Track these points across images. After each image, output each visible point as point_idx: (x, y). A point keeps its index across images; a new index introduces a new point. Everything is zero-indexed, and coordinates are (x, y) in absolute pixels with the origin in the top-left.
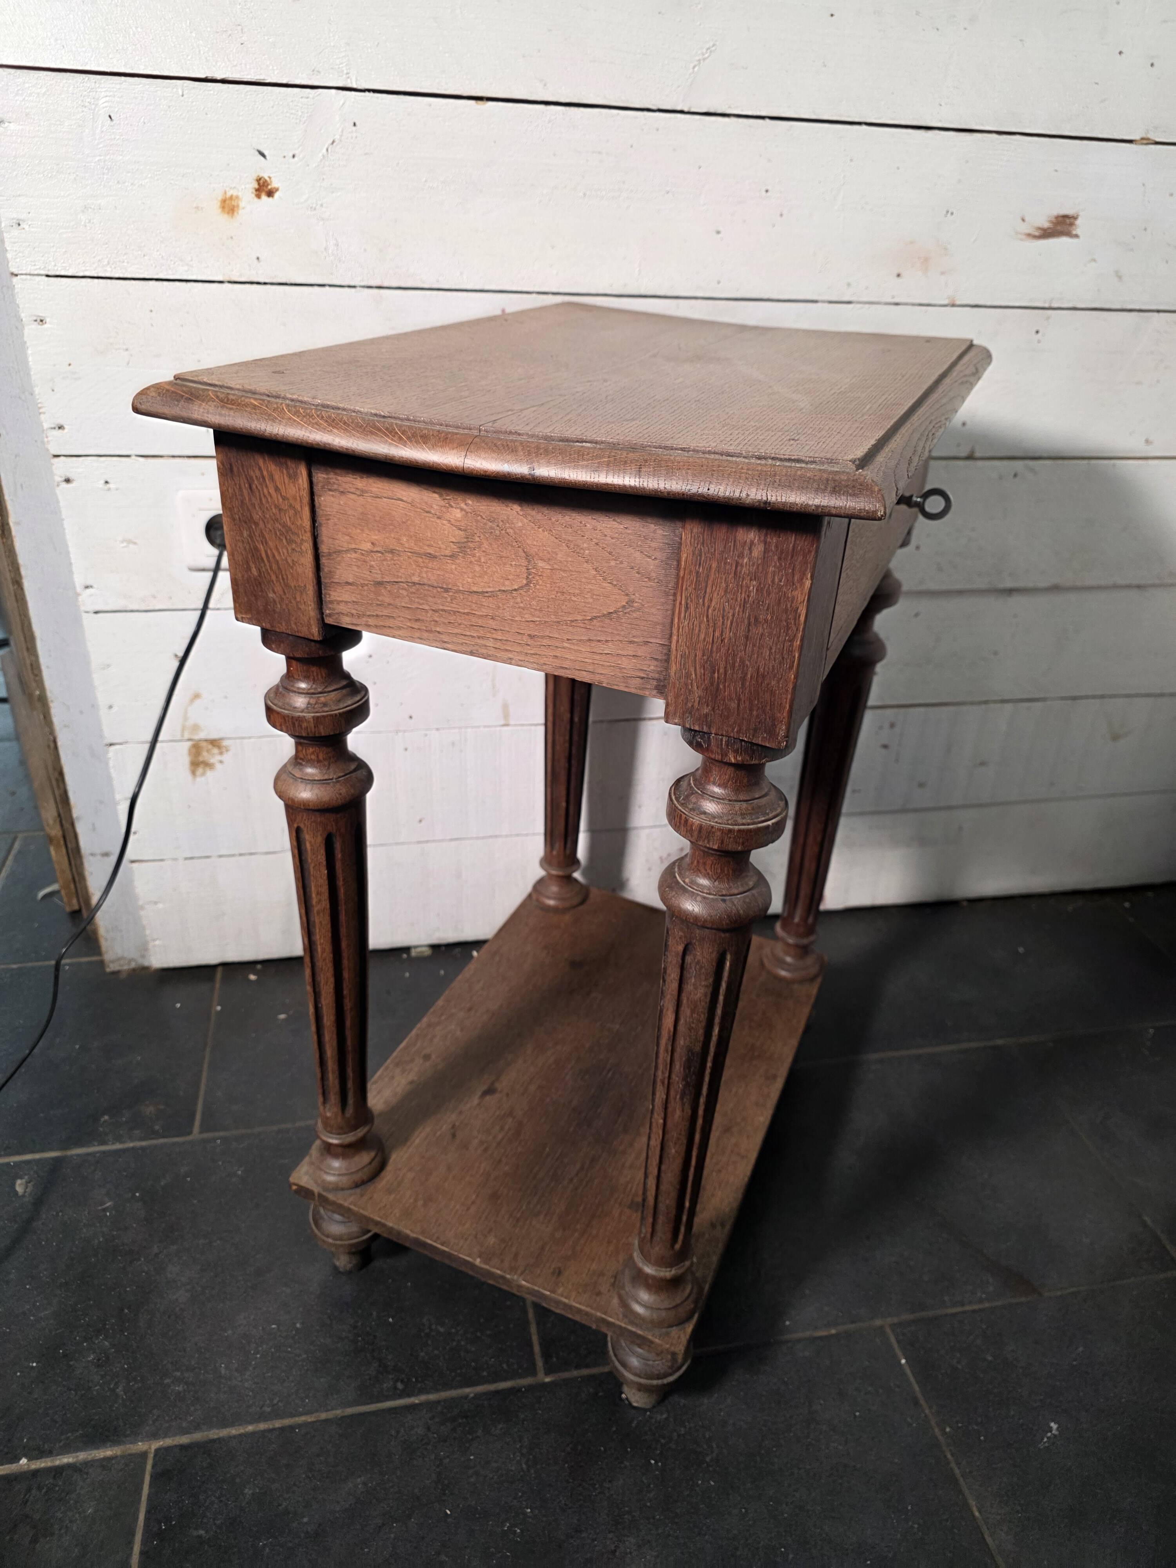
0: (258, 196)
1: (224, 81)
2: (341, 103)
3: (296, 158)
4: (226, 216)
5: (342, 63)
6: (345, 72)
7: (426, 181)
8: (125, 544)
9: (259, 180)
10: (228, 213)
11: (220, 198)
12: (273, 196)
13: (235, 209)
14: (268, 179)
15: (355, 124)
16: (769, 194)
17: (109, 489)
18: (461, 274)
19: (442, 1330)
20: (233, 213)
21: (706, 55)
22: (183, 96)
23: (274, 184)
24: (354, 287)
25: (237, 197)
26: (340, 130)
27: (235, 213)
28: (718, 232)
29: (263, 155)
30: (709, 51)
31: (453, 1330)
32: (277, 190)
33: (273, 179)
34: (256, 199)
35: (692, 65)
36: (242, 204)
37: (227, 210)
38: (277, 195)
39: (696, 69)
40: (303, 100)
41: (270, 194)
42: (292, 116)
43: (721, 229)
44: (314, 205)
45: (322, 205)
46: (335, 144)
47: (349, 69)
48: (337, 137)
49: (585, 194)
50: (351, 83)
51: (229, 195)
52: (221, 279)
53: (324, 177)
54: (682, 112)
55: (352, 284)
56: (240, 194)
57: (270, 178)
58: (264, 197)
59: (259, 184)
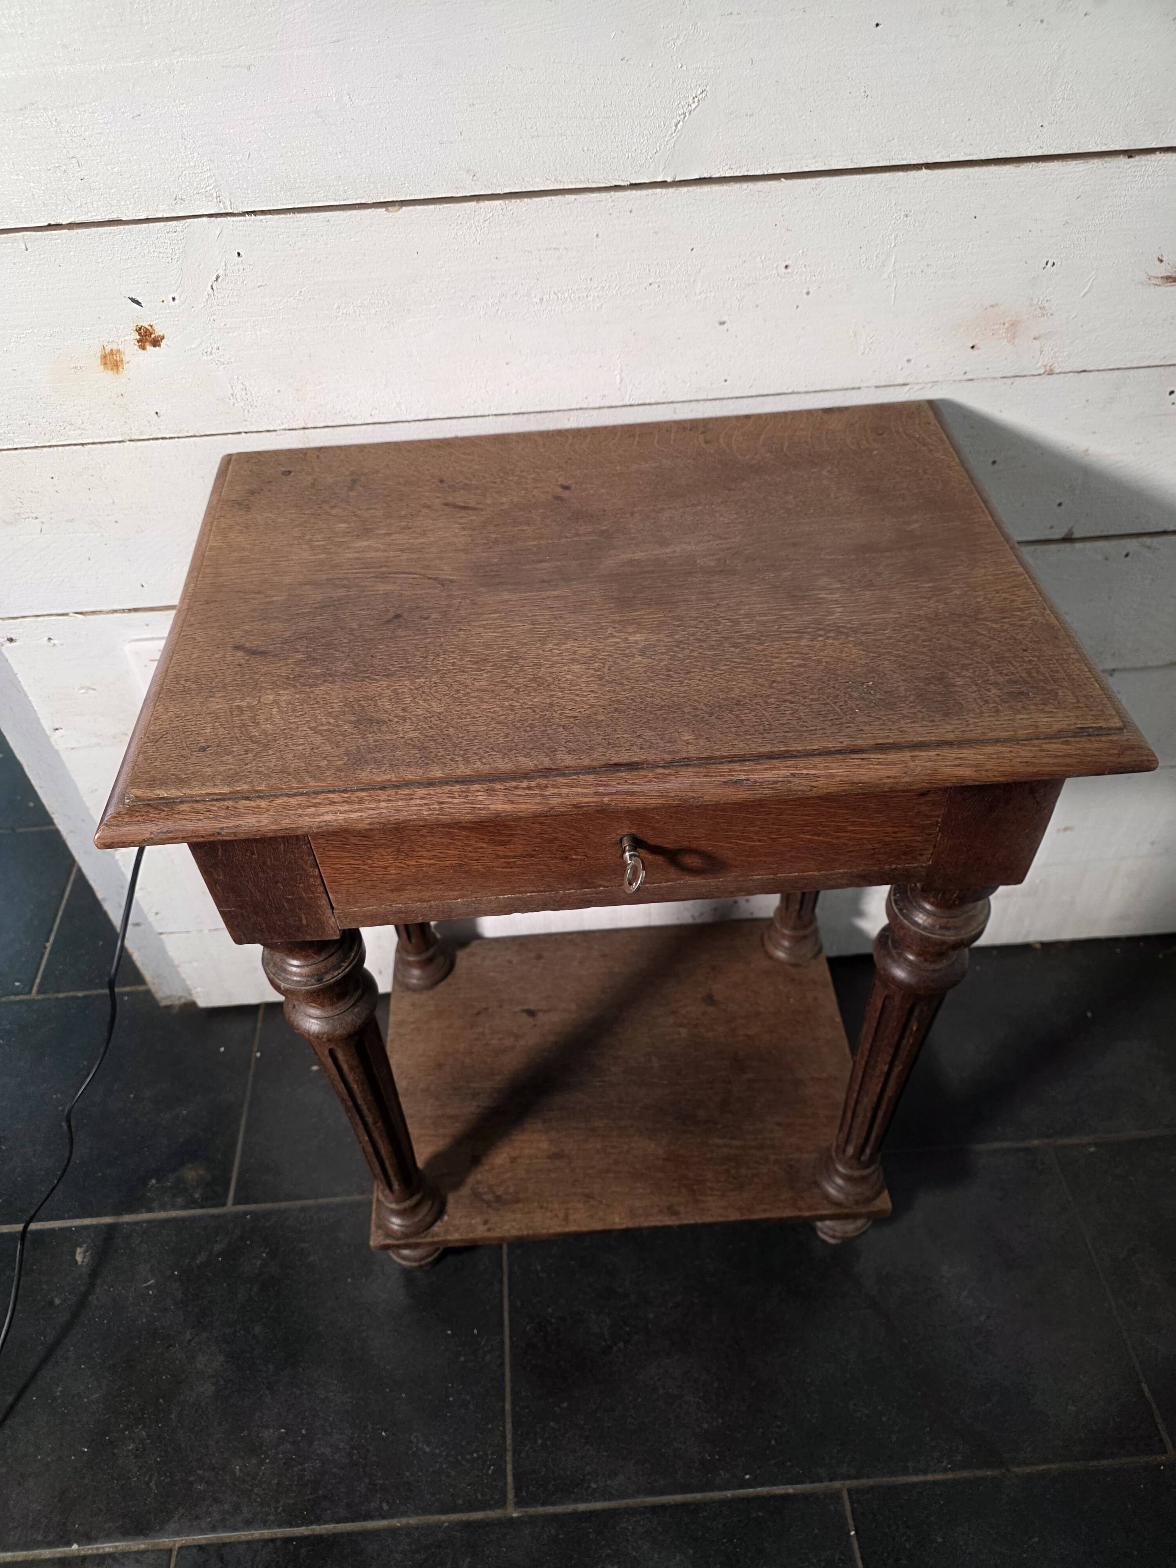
0: (143, 348)
1: (71, 226)
2: (218, 232)
3: (177, 301)
4: (110, 372)
5: (209, 185)
6: (215, 195)
7: (339, 307)
8: (83, 691)
9: (139, 330)
10: (112, 369)
11: (99, 355)
12: (159, 346)
13: (119, 364)
14: (149, 328)
15: (239, 254)
16: (789, 270)
17: (54, 645)
18: (398, 404)
19: (427, 1449)
20: (118, 369)
21: (694, 106)
22: (27, 250)
23: (158, 332)
24: (275, 431)
25: (118, 351)
26: (223, 264)
27: (120, 368)
28: (722, 323)
29: (138, 303)
30: (696, 100)
31: (437, 1451)
32: (163, 338)
33: (155, 327)
34: (140, 351)
35: (675, 121)
36: (126, 359)
37: (109, 366)
38: (163, 343)
39: (679, 126)
40: (170, 235)
41: (156, 343)
42: (161, 255)
43: (725, 318)
44: (209, 350)
45: (218, 349)
46: (220, 280)
47: (220, 190)
48: (221, 272)
49: (541, 299)
50: (225, 208)
51: (108, 349)
52: (121, 439)
53: (215, 317)
54: (663, 184)
55: (272, 429)
56: (120, 347)
57: (151, 326)
58: (150, 348)
59: (140, 334)
